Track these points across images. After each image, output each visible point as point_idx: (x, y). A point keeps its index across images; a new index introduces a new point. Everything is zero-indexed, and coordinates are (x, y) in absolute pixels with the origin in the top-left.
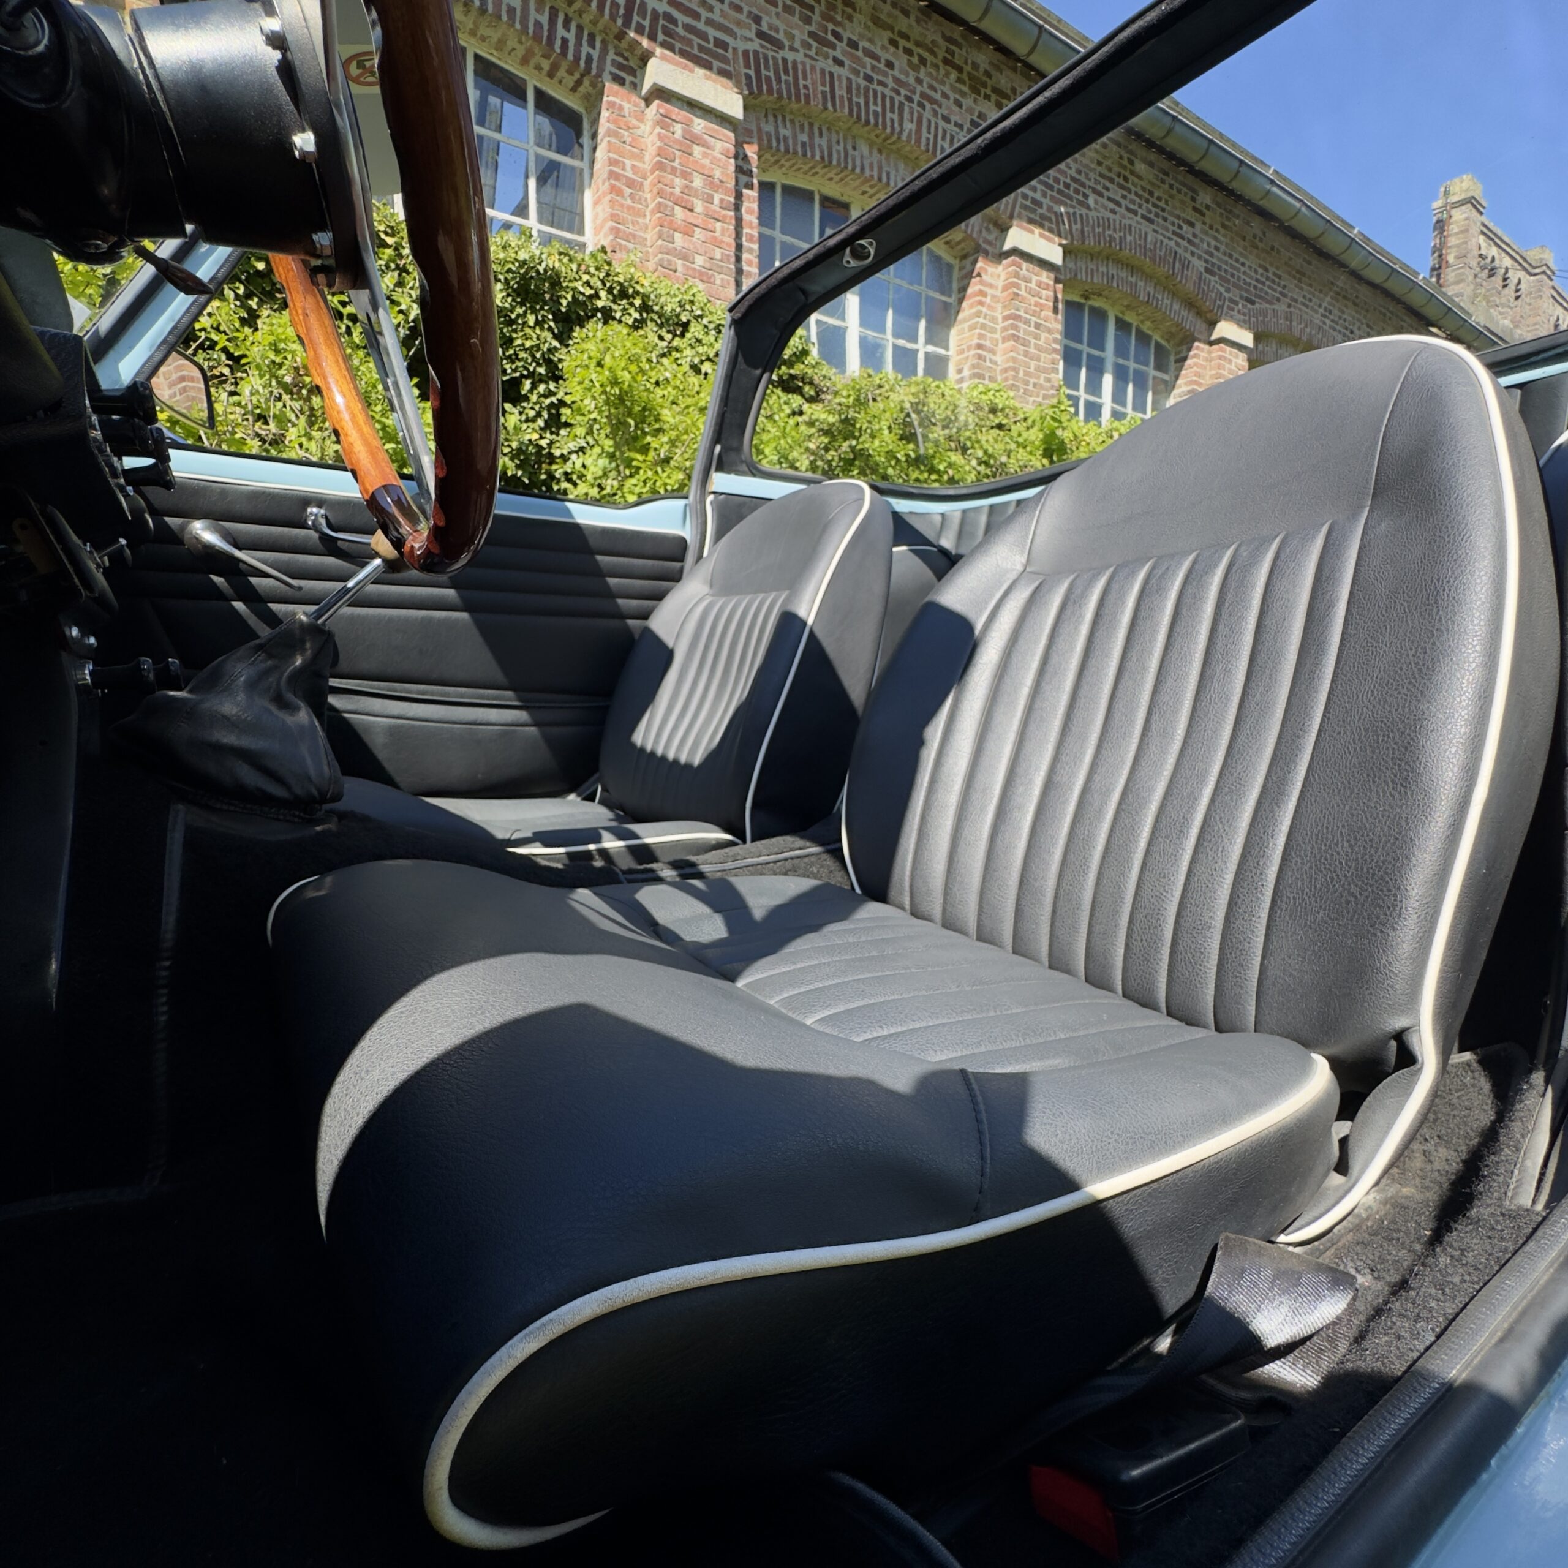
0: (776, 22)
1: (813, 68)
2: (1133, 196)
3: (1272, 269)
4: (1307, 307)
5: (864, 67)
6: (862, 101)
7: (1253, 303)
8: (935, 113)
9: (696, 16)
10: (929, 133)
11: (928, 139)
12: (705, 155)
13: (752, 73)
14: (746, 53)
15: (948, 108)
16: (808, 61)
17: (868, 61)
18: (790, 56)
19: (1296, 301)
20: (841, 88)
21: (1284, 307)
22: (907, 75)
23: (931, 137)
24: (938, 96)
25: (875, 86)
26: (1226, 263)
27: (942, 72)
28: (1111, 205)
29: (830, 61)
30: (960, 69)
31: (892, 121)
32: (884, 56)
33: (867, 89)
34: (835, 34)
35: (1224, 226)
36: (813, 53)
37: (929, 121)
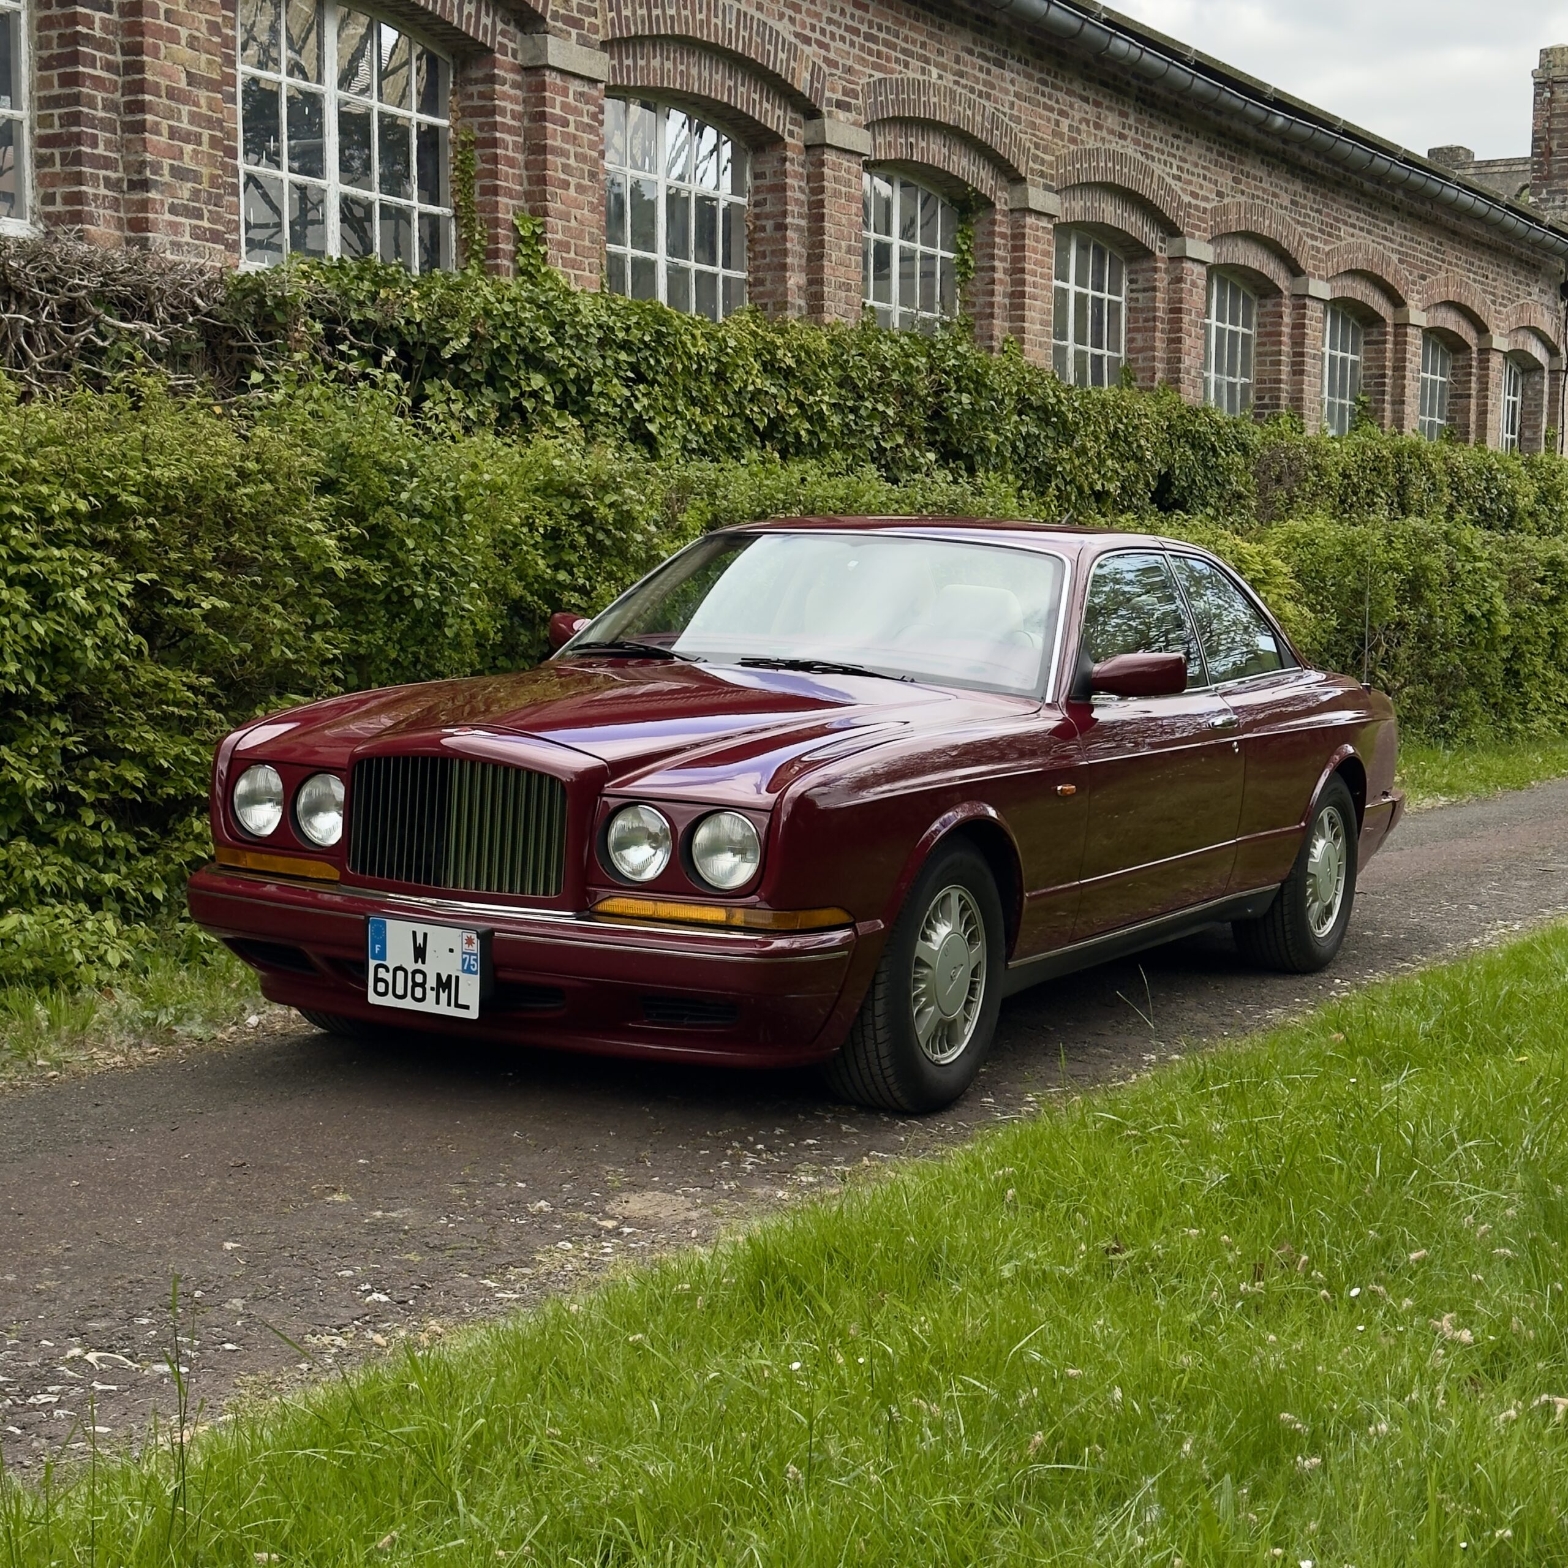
2: (1362, 216)
3: (1437, 239)
4: (1457, 265)
7: (1424, 278)
19: (1450, 263)
21: (1444, 275)
24: (1277, 191)
26: (1410, 248)
28: (1352, 230)
32: (1259, 174)
35: (1410, 214)
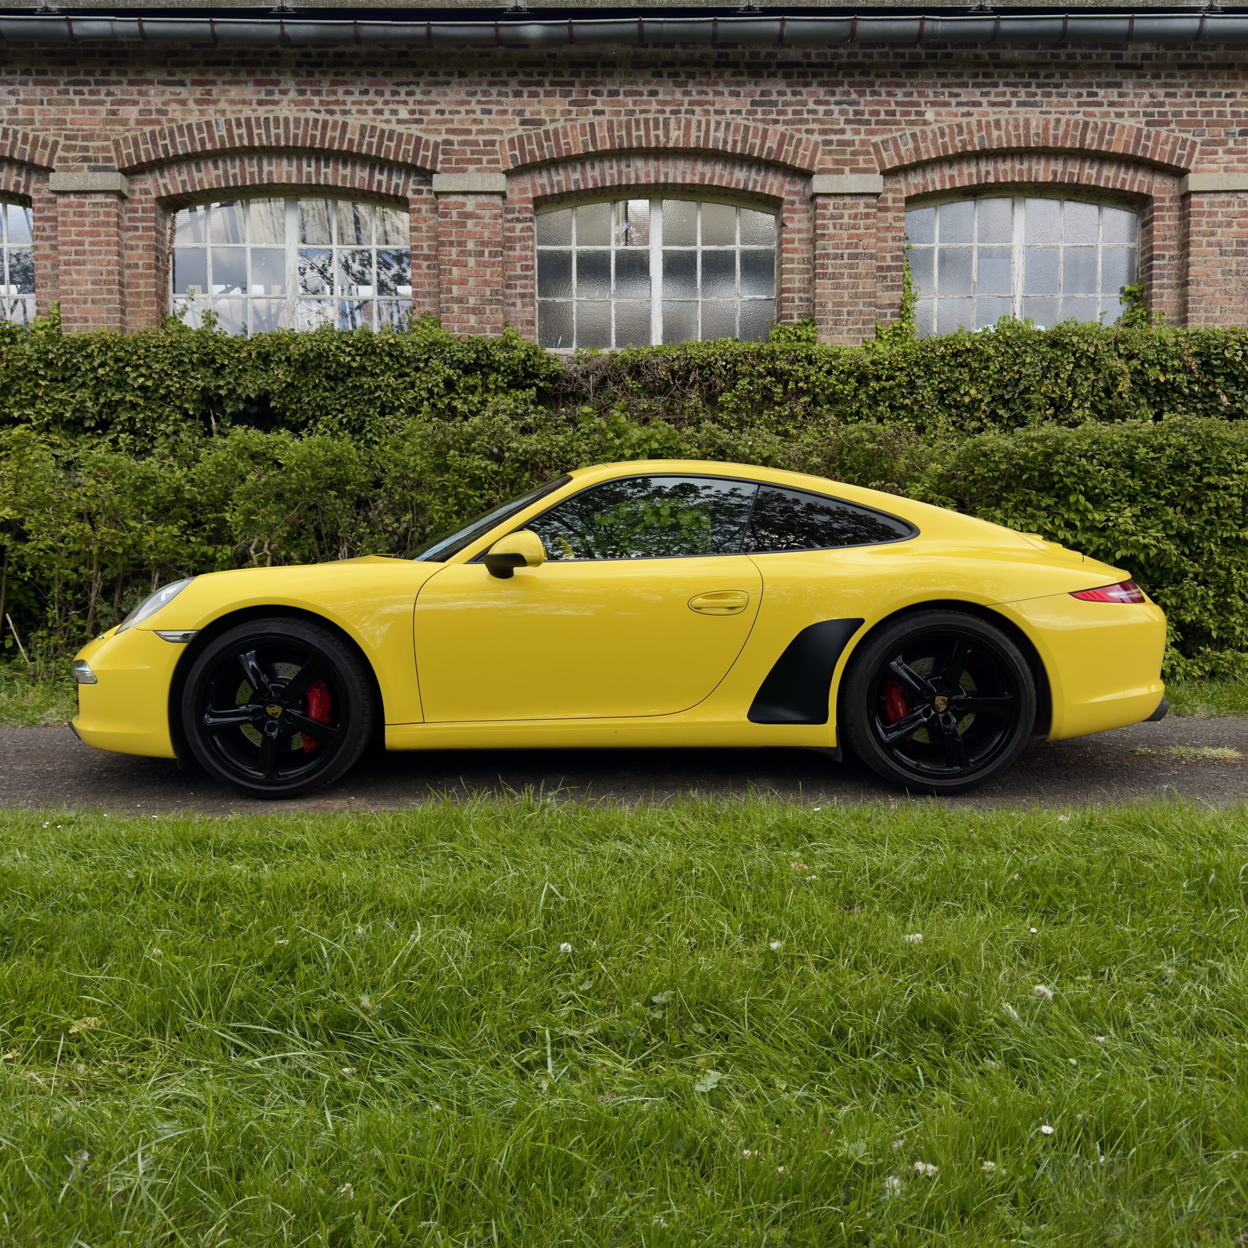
0: (537, 107)
1: (573, 127)
2: (1000, 89)
5: (626, 105)
6: (624, 133)
8: (707, 112)
9: (468, 132)
10: (699, 130)
11: (698, 137)
12: (476, 225)
13: (517, 153)
14: (511, 141)
15: (721, 102)
16: (569, 124)
17: (629, 100)
18: (550, 127)
20: (601, 130)
22: (673, 93)
23: (702, 134)
25: (637, 116)
26: (1192, 105)
27: (714, 75)
28: (964, 110)
29: (591, 115)
30: (735, 65)
31: (657, 137)
32: (647, 89)
33: (628, 123)
34: (594, 93)
36: (573, 116)
37: (699, 122)
